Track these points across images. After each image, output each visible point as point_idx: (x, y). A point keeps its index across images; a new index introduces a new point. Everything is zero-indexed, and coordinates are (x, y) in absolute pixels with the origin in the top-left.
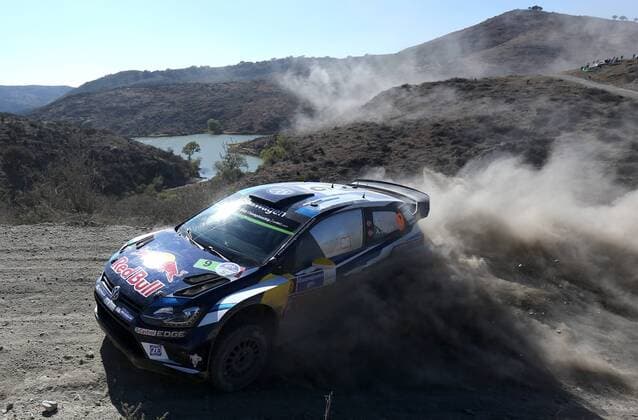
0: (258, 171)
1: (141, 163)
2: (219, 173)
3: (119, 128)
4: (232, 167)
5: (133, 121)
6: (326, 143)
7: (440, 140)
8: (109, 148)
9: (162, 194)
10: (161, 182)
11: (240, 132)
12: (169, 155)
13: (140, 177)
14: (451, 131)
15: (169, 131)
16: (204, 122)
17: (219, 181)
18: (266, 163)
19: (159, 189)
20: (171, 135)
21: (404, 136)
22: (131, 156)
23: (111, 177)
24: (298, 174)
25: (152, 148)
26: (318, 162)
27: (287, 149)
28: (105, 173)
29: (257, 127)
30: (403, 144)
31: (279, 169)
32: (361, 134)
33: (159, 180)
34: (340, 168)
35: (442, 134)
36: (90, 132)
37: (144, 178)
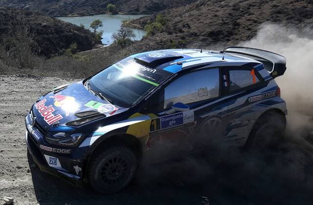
0: (142, 40)
1: (62, 35)
2: (115, 41)
3: (48, 11)
4: (124, 36)
5: (57, 6)
6: (192, 20)
7: (277, 17)
8: (41, 24)
9: (76, 55)
10: (76, 47)
11: (131, 13)
12: (81, 29)
13: (61, 44)
14: (286, 10)
15: (81, 12)
16: (105, 6)
17: (115, 46)
18: (148, 34)
19: (74, 52)
20: (82, 15)
21: (250, 14)
22: (55, 30)
23: (42, 44)
24: (171, 42)
25: (69, 25)
26: (186, 33)
27: (163, 25)
28: (38, 41)
29: (142, 10)
30: (249, 20)
31: (158, 38)
32: (217, 13)
33: (74, 46)
34: (201, 37)
35: (279, 12)
36: (28, 14)
37: (64, 44)
